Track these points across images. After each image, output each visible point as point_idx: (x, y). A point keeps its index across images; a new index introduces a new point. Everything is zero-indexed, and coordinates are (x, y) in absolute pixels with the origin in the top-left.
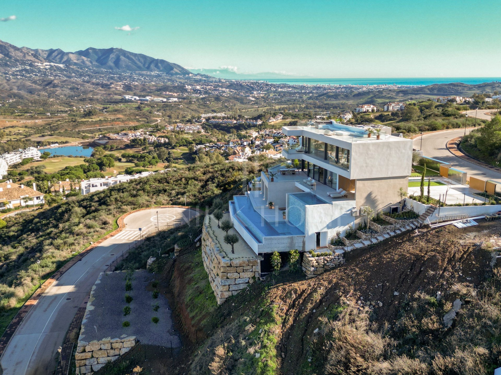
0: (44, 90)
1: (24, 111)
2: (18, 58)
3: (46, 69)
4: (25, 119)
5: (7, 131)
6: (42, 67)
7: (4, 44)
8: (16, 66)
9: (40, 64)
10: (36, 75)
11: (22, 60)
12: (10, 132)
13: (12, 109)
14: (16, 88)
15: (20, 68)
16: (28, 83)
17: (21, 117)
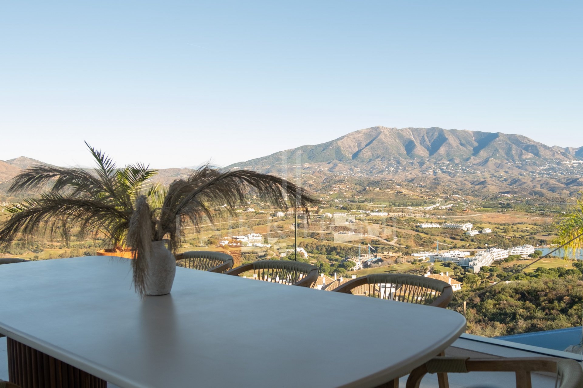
0: (567, 188)
1: (539, 209)
2: (547, 157)
3: (574, 167)
4: (536, 216)
5: (515, 227)
6: (569, 166)
7: (536, 144)
8: (544, 165)
9: (568, 163)
10: (562, 173)
11: (550, 159)
12: (518, 228)
13: (529, 206)
14: (539, 186)
15: (547, 166)
16: (553, 182)
17: (532, 214)
